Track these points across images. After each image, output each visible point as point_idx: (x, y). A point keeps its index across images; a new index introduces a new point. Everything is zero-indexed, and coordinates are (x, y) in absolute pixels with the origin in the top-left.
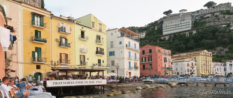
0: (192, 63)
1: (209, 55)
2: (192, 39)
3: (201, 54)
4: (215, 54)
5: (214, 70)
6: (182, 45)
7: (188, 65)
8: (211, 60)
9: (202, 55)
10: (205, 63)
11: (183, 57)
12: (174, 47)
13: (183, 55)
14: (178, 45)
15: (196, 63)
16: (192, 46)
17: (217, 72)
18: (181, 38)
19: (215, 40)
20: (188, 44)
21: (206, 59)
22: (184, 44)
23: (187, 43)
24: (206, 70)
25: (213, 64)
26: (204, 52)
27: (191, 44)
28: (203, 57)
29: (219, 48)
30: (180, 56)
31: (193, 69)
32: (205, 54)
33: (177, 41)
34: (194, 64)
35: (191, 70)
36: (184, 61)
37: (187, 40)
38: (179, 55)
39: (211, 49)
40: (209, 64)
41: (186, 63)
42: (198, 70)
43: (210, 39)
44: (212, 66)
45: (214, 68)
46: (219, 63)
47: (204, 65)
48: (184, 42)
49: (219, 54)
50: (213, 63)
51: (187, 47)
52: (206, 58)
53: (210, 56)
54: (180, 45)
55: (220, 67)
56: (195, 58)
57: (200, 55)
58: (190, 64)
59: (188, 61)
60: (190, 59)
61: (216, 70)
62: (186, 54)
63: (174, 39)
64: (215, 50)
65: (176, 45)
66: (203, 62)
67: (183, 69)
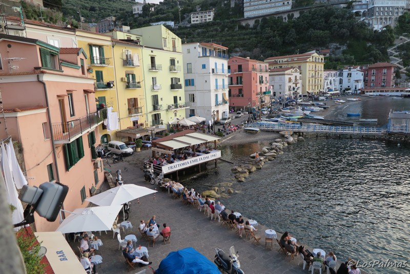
0: (296, 77)
1: (320, 61)
2: (293, 27)
3: (308, 60)
4: (328, 55)
5: (326, 83)
6: (278, 38)
7: (290, 80)
8: (323, 69)
9: (310, 62)
10: (314, 75)
11: (282, 64)
12: (264, 41)
13: (281, 62)
14: (270, 37)
15: (301, 75)
16: (292, 39)
17: (329, 86)
18: (275, 26)
19: (328, 31)
20: (287, 37)
21: (316, 67)
22: (280, 35)
23: (284, 34)
24: (315, 86)
25: (324, 74)
26: (313, 57)
27: (291, 37)
28: (311, 64)
29: (333, 45)
30: (276, 63)
31: (296, 86)
32: (314, 60)
33: (268, 30)
34: (298, 78)
35: (294, 89)
36: (284, 74)
37: (285, 30)
38: (274, 60)
39: (321, 47)
40: (320, 75)
41: (287, 77)
42: (303, 86)
43: (320, 29)
44: (323, 79)
45: (326, 81)
46: (333, 72)
47: (312, 77)
48: (280, 32)
49: (333, 56)
50: (325, 72)
51: (284, 42)
52: (316, 65)
53: (322, 62)
54: (274, 37)
55: (334, 78)
56: (299, 67)
57: (307, 62)
58: (293, 78)
59: (290, 73)
60: (293, 71)
61: (329, 83)
62: (286, 60)
63: (263, 27)
64: (327, 48)
65: (267, 38)
66: (311, 72)
67: (282, 86)
